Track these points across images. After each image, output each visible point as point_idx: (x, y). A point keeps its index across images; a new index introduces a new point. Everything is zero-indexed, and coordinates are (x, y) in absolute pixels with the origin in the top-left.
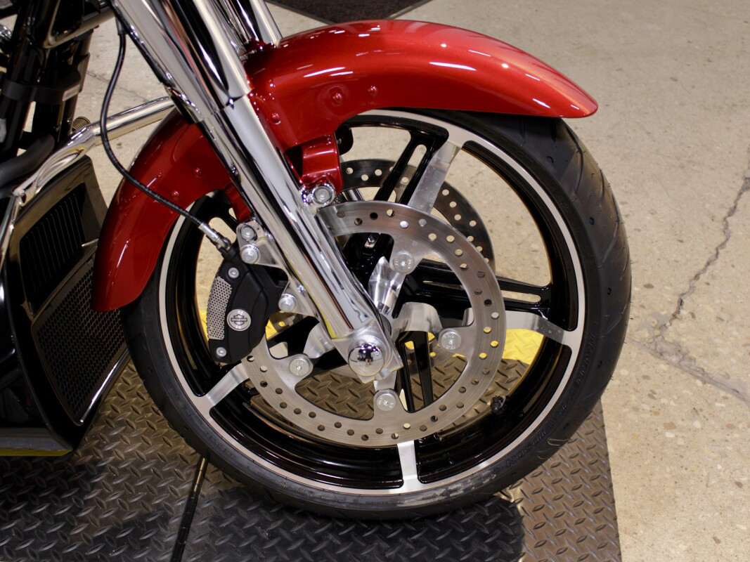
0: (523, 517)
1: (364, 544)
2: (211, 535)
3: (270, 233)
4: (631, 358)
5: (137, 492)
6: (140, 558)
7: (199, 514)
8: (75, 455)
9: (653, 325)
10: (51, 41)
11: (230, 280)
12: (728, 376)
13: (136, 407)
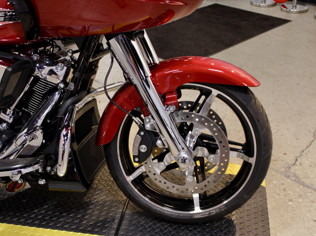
0: (236, 225)
1: (180, 231)
2: (129, 226)
3: (155, 120)
4: (277, 177)
5: (104, 211)
6: (105, 232)
7: (125, 219)
8: (84, 199)
9: (286, 167)
10: (91, 60)
11: (141, 136)
12: (313, 185)
13: (105, 185)
